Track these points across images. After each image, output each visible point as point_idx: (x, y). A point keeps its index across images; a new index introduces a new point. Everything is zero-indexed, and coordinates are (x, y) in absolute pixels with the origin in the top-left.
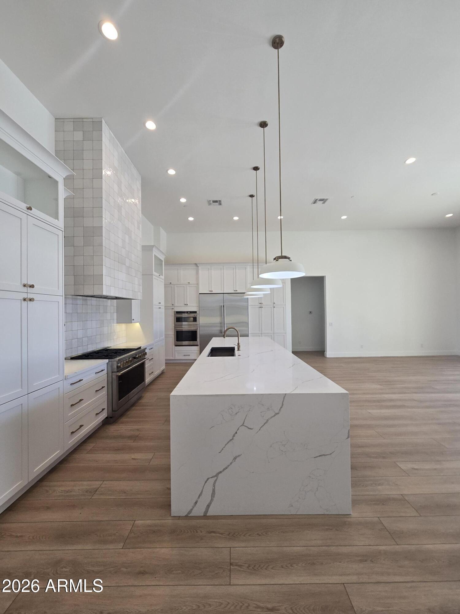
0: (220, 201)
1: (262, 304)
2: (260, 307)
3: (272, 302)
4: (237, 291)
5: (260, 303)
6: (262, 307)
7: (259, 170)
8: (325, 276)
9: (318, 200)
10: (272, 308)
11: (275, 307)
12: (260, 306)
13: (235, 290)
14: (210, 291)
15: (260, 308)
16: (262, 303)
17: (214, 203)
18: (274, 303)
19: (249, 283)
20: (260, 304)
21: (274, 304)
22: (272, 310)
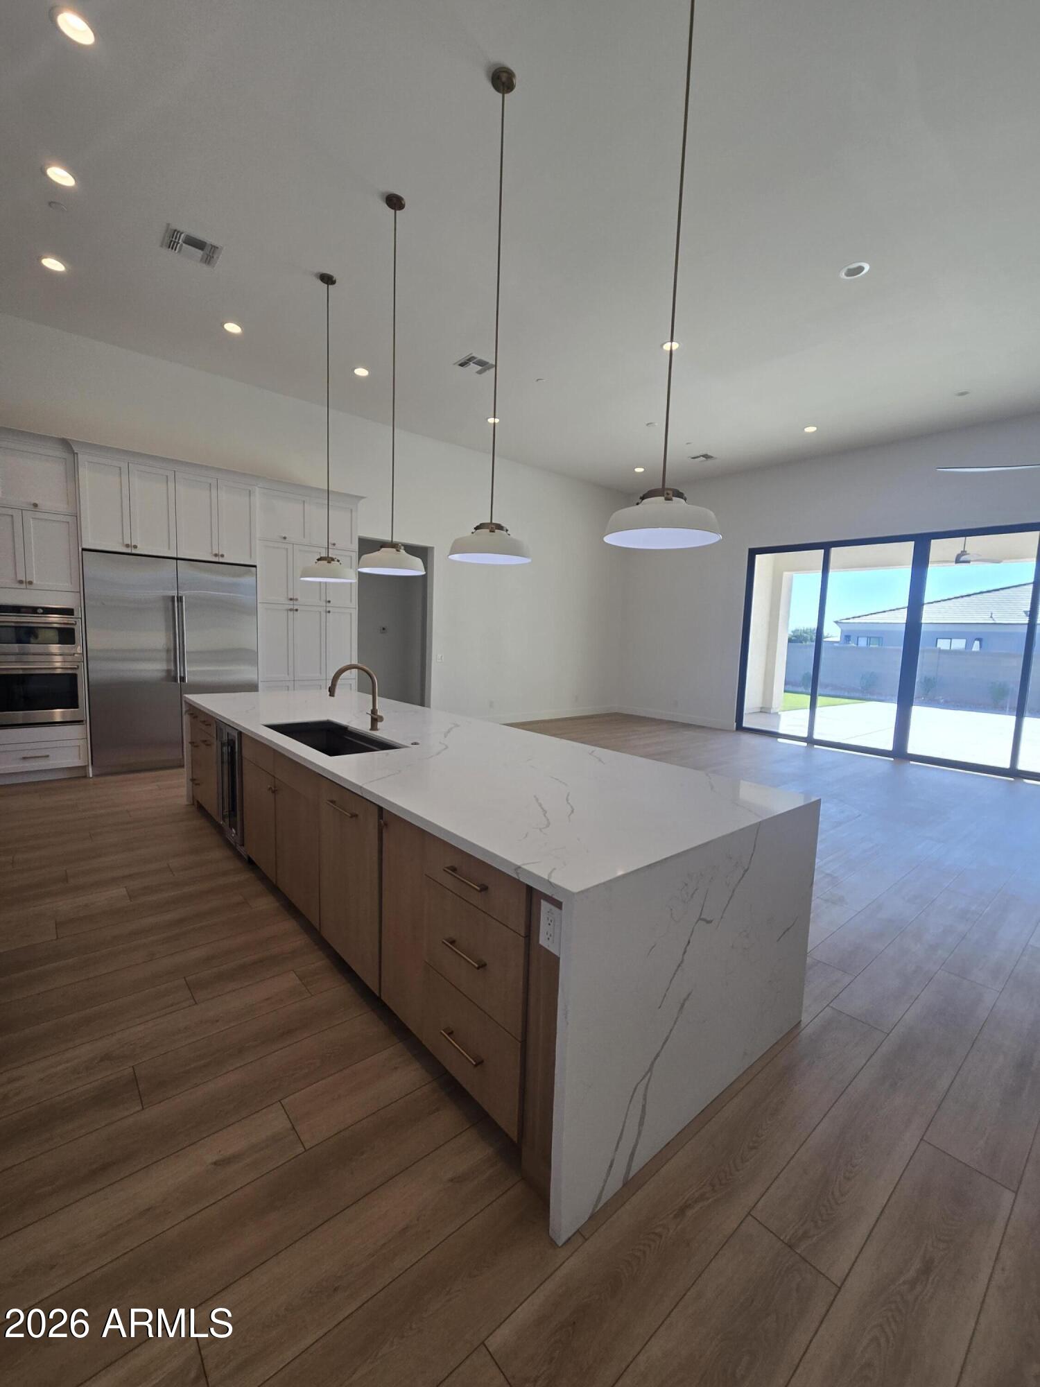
0: (214, 248)
1: (295, 602)
2: (291, 610)
3: (323, 598)
4: (222, 556)
5: (291, 599)
6: (297, 610)
7: (403, 210)
8: (433, 548)
9: (475, 361)
10: (323, 614)
11: (329, 612)
12: (291, 607)
13: (216, 552)
14: (127, 546)
15: (291, 613)
16: (297, 600)
17: (184, 245)
18: (329, 602)
19: (260, 540)
20: (291, 602)
21: (328, 604)
22: (323, 620)
